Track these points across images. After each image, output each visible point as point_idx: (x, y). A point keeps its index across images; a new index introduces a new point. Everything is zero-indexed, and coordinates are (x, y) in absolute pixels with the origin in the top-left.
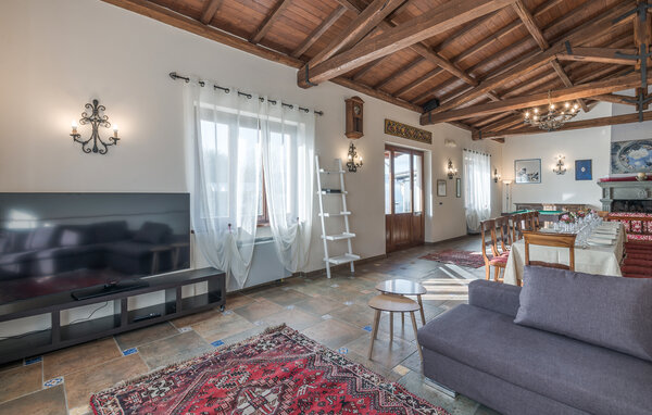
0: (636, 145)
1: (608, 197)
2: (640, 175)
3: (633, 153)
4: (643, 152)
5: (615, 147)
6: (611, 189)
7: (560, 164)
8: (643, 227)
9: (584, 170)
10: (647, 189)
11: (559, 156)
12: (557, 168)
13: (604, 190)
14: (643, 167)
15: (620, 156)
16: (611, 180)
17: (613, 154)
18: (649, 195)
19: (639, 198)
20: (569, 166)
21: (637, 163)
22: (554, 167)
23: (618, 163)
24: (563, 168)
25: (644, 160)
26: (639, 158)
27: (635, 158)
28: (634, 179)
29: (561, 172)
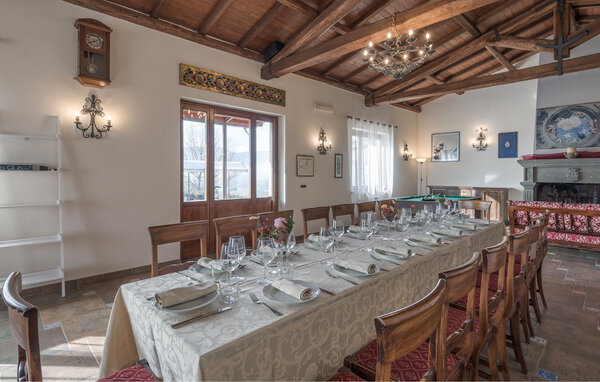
0: (566, 112)
1: (531, 180)
2: (569, 150)
3: (562, 123)
4: (575, 121)
5: (541, 115)
6: (535, 169)
7: (481, 137)
8: (558, 222)
9: (508, 144)
10: (578, 170)
11: (479, 128)
12: (477, 143)
13: (526, 170)
14: (575, 140)
15: (547, 127)
16: (536, 157)
17: (538, 123)
18: (580, 176)
19: (569, 180)
20: (491, 140)
21: (568, 136)
22: (474, 141)
23: (544, 135)
24: (484, 142)
25: (575, 131)
26: (569, 128)
27: (566, 128)
28: (562, 156)
29: (482, 148)
